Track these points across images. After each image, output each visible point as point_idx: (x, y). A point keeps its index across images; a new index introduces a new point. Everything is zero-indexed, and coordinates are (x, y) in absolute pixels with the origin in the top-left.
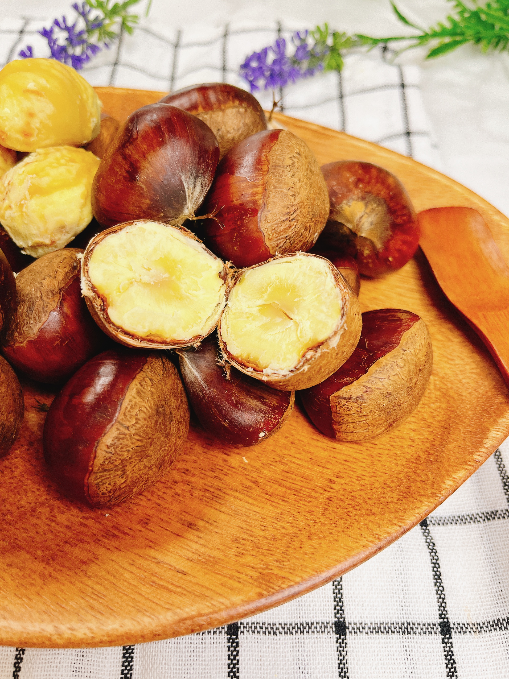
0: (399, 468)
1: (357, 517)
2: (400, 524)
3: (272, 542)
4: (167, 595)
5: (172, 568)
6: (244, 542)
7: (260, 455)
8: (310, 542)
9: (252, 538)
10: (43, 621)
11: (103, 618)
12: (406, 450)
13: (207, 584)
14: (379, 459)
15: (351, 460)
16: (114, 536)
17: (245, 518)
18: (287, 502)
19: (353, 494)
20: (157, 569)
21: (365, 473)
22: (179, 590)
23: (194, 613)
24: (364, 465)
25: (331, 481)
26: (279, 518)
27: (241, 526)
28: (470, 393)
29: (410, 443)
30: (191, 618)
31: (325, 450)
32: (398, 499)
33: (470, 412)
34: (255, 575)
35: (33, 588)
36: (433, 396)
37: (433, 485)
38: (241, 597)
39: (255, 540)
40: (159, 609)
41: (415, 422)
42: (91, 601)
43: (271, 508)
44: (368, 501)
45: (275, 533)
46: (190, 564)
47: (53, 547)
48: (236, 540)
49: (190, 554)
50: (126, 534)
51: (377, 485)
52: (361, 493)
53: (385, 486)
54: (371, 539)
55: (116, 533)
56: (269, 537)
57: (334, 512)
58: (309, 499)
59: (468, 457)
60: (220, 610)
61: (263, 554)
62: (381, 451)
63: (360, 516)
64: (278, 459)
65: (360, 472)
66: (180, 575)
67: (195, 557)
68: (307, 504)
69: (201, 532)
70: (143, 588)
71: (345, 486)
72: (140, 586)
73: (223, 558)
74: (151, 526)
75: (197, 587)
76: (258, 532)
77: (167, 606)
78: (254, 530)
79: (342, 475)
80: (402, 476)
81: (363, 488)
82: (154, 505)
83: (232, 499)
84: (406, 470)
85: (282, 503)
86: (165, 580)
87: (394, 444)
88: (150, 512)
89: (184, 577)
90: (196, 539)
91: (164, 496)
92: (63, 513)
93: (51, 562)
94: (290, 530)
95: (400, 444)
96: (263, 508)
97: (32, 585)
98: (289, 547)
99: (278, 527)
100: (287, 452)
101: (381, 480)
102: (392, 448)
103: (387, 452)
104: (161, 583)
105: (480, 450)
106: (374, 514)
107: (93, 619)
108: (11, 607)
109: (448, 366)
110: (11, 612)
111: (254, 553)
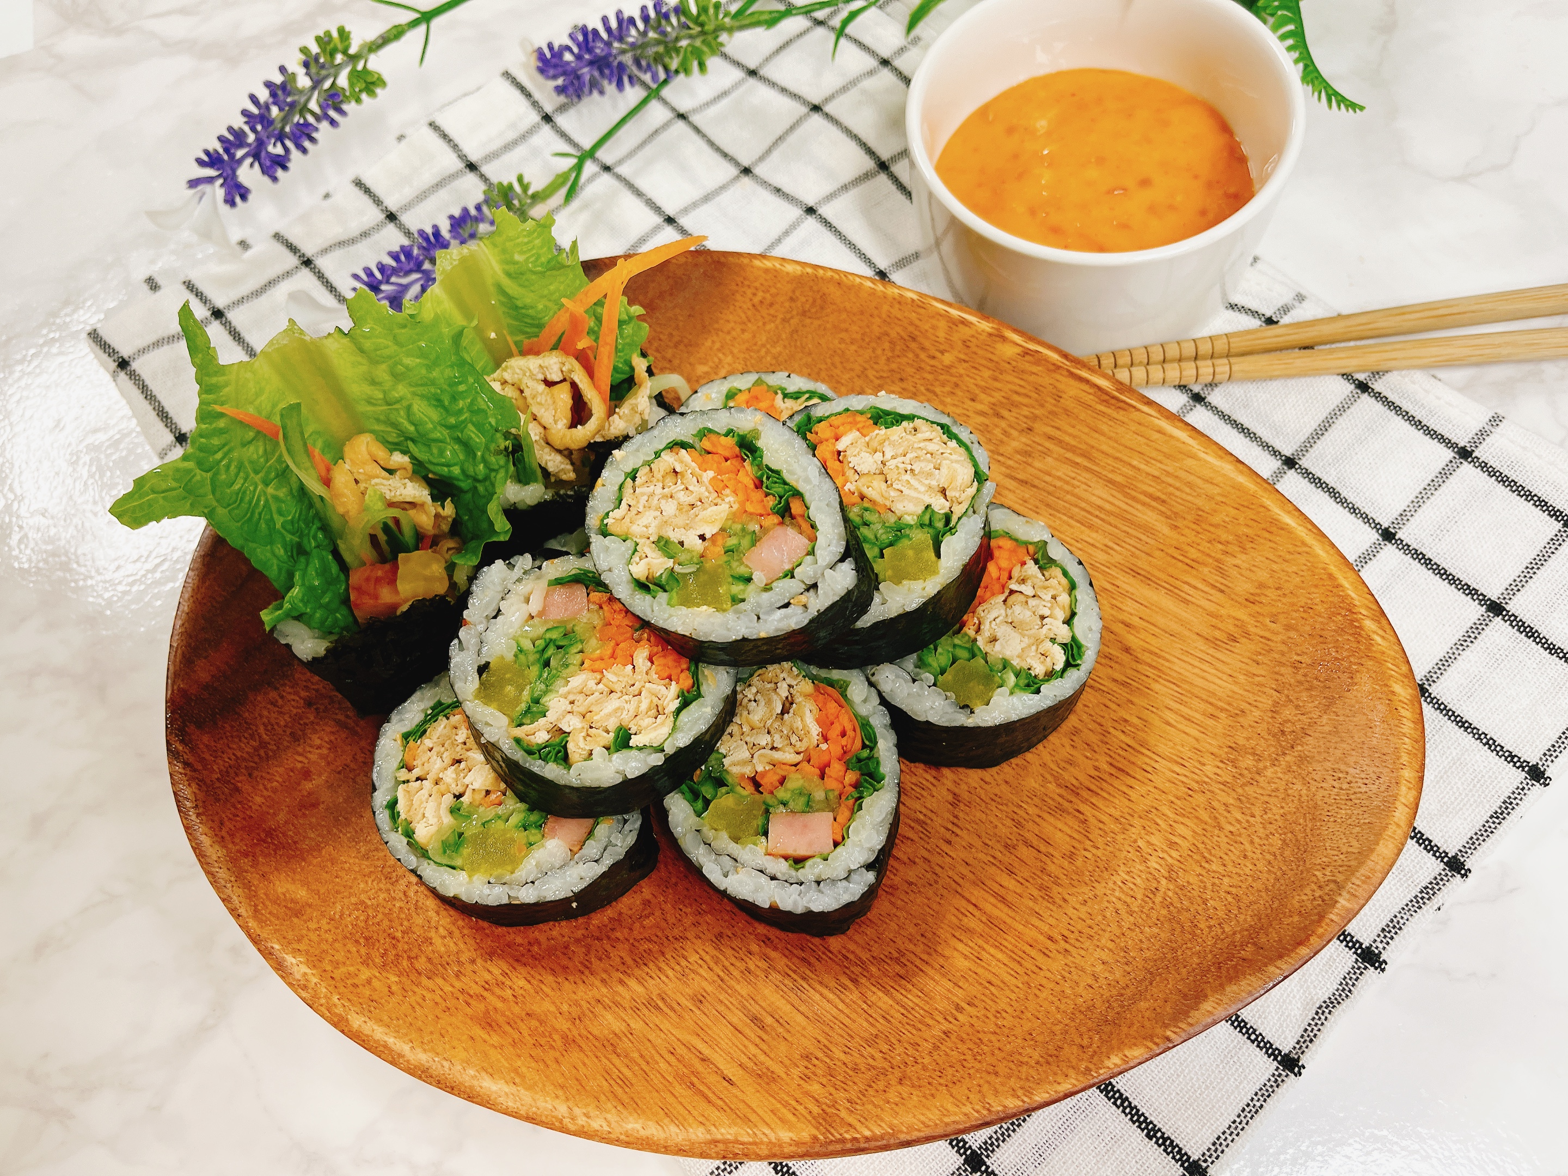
0: (1059, 1016)
1: (971, 1071)
2: (1026, 1099)
3: (851, 1073)
4: (703, 1105)
5: (719, 1071)
6: (816, 1062)
7: (872, 943)
8: (899, 1087)
9: (828, 1060)
10: (557, 1097)
11: (625, 1113)
12: (1080, 990)
13: (754, 1106)
14: (1037, 992)
15: (999, 983)
16: (657, 1008)
17: (827, 1029)
18: (889, 1022)
19: (980, 1036)
20: (699, 1066)
21: (1009, 1010)
22: (720, 1103)
23: (729, 1137)
24: (1013, 996)
25: (959, 1008)
26: (872, 1041)
27: (820, 1038)
28: (1210, 927)
29: (1090, 981)
30: (725, 1142)
31: (966, 957)
32: (1037, 1063)
33: (1196, 960)
34: (816, 1110)
35: (552, 1052)
36: (1154, 915)
37: (1092, 1057)
38: (791, 1135)
39: (831, 1063)
40: (691, 1120)
41: (1110, 950)
42: (616, 1087)
43: (865, 1024)
44: (996, 1052)
45: (858, 1061)
46: (741, 1072)
47: (583, 1003)
48: (807, 1057)
49: (744, 1059)
50: (672, 1009)
51: (1018, 1031)
52: (993, 1038)
53: (1028, 1037)
54: (977, 1107)
55: (661, 1004)
56: (850, 1065)
57: (947, 1055)
58: (920, 1026)
59: (1159, 1031)
60: (762, 1143)
61: (834, 1086)
62: (1044, 982)
63: (977, 1071)
64: (896, 955)
65: (1002, 1005)
66: (726, 1084)
67: (750, 1065)
68: (914, 1032)
69: (766, 1032)
70: (678, 1087)
71: (974, 1021)
72: (676, 1084)
73: (784, 1076)
74: (706, 1007)
75: (741, 1106)
76: (838, 1054)
77: (701, 1119)
78: (834, 1049)
79: (976, 1002)
80: (1057, 1029)
81: (998, 1031)
82: (716, 978)
83: (817, 997)
84: (1067, 1022)
85: (881, 1021)
86: (706, 1085)
87: (1067, 975)
88: (710, 989)
89: (730, 1087)
90: (758, 1041)
91: (731, 968)
92: (600, 959)
93: (578, 1022)
94: (880, 1063)
95: (1075, 977)
96: (854, 1021)
97: (552, 1047)
98: (870, 1086)
99: (865, 1054)
100: (911, 947)
101: (1027, 1026)
102: (1062, 982)
103: (1052, 985)
104: (702, 1088)
105: (1180, 1025)
106: (996, 1074)
107: (614, 1110)
108: (524, 1070)
109: (1199, 870)
110: (523, 1077)
111: (824, 1081)
